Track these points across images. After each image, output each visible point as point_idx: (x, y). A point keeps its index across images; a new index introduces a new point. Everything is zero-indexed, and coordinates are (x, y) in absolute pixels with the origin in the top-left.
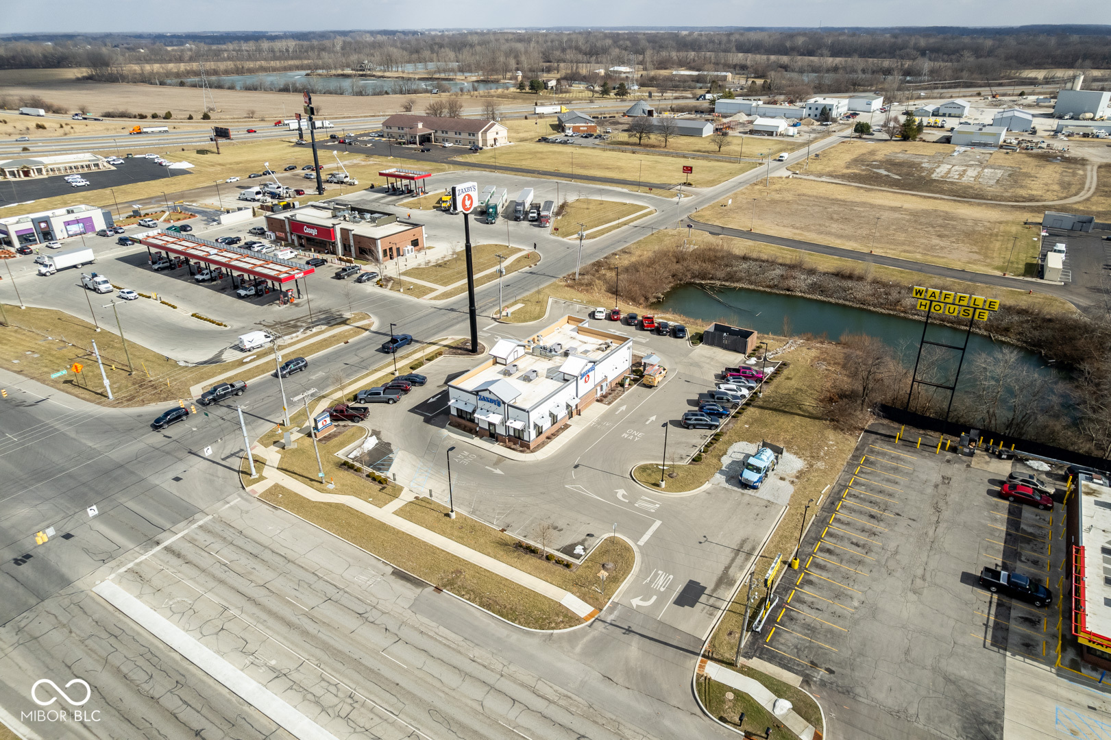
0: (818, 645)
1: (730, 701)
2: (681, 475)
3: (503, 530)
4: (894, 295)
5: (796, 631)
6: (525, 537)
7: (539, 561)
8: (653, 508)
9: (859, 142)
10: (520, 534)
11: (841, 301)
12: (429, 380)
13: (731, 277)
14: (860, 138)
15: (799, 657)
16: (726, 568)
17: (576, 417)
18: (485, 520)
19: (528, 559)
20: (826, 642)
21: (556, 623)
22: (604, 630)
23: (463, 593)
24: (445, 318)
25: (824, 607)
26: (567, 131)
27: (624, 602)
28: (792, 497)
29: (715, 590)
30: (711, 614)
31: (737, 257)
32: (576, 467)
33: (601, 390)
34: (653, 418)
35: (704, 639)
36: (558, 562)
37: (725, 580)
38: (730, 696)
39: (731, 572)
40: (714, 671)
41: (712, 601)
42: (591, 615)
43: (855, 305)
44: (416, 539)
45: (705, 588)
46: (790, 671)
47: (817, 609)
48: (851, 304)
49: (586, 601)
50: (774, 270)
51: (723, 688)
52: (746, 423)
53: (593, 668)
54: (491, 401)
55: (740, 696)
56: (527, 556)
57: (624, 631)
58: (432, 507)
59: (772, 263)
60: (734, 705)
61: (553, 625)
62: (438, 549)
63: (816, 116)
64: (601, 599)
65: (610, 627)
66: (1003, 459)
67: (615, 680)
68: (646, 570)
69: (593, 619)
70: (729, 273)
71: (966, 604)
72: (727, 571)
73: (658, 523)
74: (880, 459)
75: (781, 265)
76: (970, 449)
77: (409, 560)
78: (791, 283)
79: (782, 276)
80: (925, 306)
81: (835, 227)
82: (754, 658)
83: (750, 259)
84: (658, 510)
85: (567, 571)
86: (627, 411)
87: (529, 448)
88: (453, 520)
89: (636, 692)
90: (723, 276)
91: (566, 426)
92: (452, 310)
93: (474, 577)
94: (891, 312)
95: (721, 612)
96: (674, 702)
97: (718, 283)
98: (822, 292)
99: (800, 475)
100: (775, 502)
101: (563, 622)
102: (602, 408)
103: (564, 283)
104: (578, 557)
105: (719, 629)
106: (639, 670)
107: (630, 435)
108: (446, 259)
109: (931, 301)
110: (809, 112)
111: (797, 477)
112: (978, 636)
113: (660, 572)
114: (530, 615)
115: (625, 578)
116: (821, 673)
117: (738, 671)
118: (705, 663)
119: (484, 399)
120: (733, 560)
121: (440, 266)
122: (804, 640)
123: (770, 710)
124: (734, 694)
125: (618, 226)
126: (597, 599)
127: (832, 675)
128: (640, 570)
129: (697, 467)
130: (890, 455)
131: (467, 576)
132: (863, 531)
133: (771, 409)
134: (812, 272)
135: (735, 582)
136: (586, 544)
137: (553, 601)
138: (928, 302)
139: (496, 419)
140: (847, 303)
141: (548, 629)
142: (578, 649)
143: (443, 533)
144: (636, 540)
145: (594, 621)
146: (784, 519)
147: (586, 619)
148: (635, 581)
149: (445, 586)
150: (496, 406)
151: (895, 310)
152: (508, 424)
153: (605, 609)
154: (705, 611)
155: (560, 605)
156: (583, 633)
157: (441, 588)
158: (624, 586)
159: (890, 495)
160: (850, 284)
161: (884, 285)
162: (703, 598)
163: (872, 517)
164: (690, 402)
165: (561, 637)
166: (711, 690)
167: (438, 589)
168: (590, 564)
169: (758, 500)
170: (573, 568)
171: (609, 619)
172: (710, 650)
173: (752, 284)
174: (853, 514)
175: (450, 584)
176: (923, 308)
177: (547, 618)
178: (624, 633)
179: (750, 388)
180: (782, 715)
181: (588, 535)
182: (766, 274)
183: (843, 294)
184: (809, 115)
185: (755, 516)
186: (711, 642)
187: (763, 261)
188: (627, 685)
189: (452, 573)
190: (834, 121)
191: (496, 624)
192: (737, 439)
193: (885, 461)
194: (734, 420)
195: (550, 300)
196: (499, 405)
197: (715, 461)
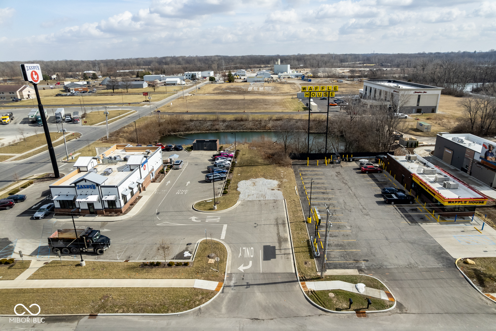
0: (350, 251)
1: (334, 297)
2: (222, 202)
3: (127, 261)
4: (263, 124)
5: (335, 249)
6: (145, 259)
7: (164, 269)
8: (218, 220)
9: (212, 84)
10: (140, 259)
11: (241, 130)
12: (27, 197)
13: (188, 129)
14: (212, 83)
15: (347, 260)
16: (277, 234)
17: (143, 192)
18: (110, 259)
19: (155, 270)
20: (352, 249)
21: (199, 301)
22: (233, 291)
23: (116, 310)
24: (27, 167)
25: (337, 234)
26: (71, 92)
27: (234, 271)
28: (283, 195)
29: (280, 246)
30: (288, 258)
31: (188, 121)
32: (158, 214)
33: (152, 176)
34: (189, 182)
35: (294, 272)
36: (178, 265)
37: (281, 240)
38: (332, 295)
39: (281, 234)
40: (312, 286)
41: (283, 252)
42: (219, 286)
43: (248, 131)
44: (56, 289)
45: (274, 247)
46: (348, 269)
47: (335, 236)
48: (246, 130)
49: (210, 280)
50: (207, 123)
51: (325, 293)
52: (238, 173)
53: (241, 317)
54: (88, 187)
55: (337, 292)
56: (154, 269)
57: (246, 287)
58: (63, 264)
59: (205, 121)
60: (338, 299)
61: (197, 303)
62: (81, 288)
63: (190, 78)
64: (219, 274)
65: (235, 288)
66: (351, 161)
67: (260, 318)
68: (235, 251)
69: (222, 288)
70: (186, 128)
71: (389, 212)
72: (279, 235)
73: (225, 227)
74: (306, 172)
75: (209, 121)
76: (338, 160)
77: (56, 306)
78: (217, 127)
79: (211, 125)
80: (308, 95)
81: (223, 107)
82: (327, 270)
83: (194, 121)
84: (220, 220)
85: (187, 268)
86: (172, 183)
87: (121, 212)
88: (85, 267)
89: (279, 319)
90: (183, 130)
91: (140, 197)
92: (31, 163)
93: (120, 296)
94: (264, 130)
95: (291, 255)
96: (305, 314)
97: (182, 133)
98: (232, 128)
99: (280, 186)
100: (277, 199)
101: (203, 298)
102: (157, 185)
103: (102, 142)
104: (189, 258)
105: (298, 263)
106: (270, 305)
107: (181, 192)
108: (15, 142)
109: (310, 92)
110: (186, 77)
111: (279, 187)
112: (404, 222)
113: (244, 248)
114: (177, 303)
115: (227, 258)
116: (363, 263)
117: (325, 280)
118: (304, 284)
119: (82, 187)
120: (278, 229)
121: (12, 145)
122: (342, 252)
123: (357, 292)
124: (333, 292)
125: (120, 118)
126: (217, 276)
127: (368, 262)
128: (232, 251)
129: (227, 196)
130: (309, 171)
131: (114, 297)
132: (325, 199)
133: (245, 166)
134: (224, 121)
135: (287, 239)
136: (190, 249)
137: (188, 288)
138: (309, 93)
139: (93, 198)
140: (245, 131)
141: (195, 306)
142: (224, 310)
143: (80, 277)
144: (219, 238)
145: (223, 289)
146: (288, 205)
147: (217, 291)
148: (233, 258)
149: (98, 311)
150: (92, 190)
151: (265, 129)
152: (103, 199)
153: (225, 279)
154: (283, 258)
155: (195, 289)
156: (221, 299)
157: (96, 314)
158: (229, 262)
159: (323, 183)
160: (242, 123)
161: (257, 121)
162: (277, 252)
163: (323, 193)
164: (203, 172)
165: (207, 308)
166: (320, 297)
167: (93, 316)
168: (199, 259)
169: (269, 201)
170: (190, 264)
171: (232, 283)
172: (302, 276)
173: (199, 131)
174: (315, 194)
175: (103, 308)
176: (307, 96)
177: (190, 300)
178: (246, 288)
179: (230, 161)
180: (365, 292)
181: (187, 245)
182: (204, 125)
183: (242, 128)
184: (187, 78)
185: (273, 208)
186: (299, 272)
187: (201, 121)
188: (270, 318)
189: (100, 299)
190: (198, 79)
191: (153, 320)
192: (239, 180)
193: (309, 173)
194: (231, 174)
195: (97, 149)
196: (94, 188)
197: (235, 191)
